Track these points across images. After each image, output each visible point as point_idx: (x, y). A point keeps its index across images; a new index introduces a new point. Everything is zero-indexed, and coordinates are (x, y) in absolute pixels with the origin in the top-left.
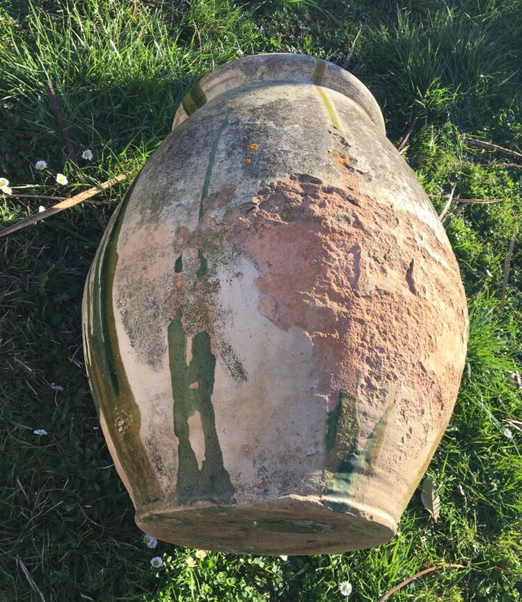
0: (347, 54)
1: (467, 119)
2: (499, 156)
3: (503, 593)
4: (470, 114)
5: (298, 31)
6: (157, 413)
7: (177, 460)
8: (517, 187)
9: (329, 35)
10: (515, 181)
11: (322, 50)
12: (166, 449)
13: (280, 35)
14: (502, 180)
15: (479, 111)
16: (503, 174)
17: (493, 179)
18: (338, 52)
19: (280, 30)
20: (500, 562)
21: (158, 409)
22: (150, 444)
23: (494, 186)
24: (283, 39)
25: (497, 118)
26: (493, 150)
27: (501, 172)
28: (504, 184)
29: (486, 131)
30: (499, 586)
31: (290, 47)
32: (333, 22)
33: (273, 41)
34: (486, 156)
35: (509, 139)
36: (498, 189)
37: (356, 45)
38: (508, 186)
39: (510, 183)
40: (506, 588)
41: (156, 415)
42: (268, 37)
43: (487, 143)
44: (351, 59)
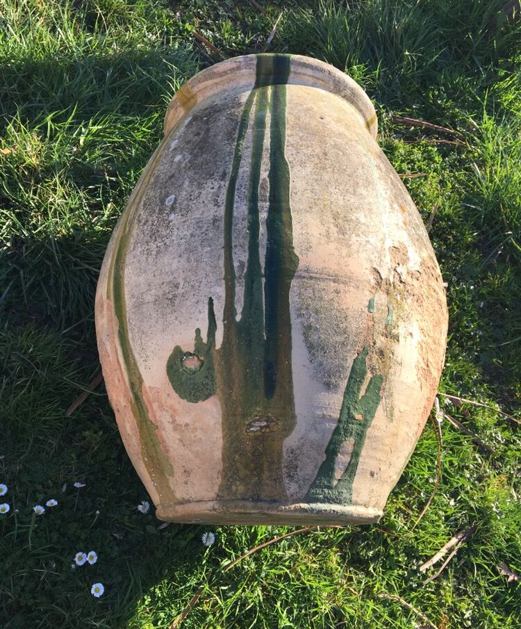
0: (267, 37)
1: (396, 97)
2: (428, 133)
3: (388, 556)
4: (399, 93)
5: (217, 17)
6: (316, 429)
7: (316, 473)
8: (446, 163)
9: (251, 20)
10: (444, 157)
11: (241, 34)
12: (308, 461)
13: (197, 21)
14: (429, 155)
15: (408, 89)
16: (431, 150)
17: (417, 154)
18: (258, 35)
19: (198, 16)
20: (387, 526)
21: (318, 426)
22: (292, 453)
23: (419, 161)
24: (201, 24)
25: (427, 96)
26: (422, 127)
27: (430, 148)
28: (430, 159)
29: (416, 109)
30: (382, 548)
31: (207, 31)
32: (255, 6)
33: (187, 26)
34: (415, 133)
35: (441, 116)
36: (423, 165)
37: (277, 29)
38: (434, 162)
39: (438, 159)
40: (392, 552)
41: (314, 431)
42: (184, 22)
43: (417, 120)
44: (271, 41)
